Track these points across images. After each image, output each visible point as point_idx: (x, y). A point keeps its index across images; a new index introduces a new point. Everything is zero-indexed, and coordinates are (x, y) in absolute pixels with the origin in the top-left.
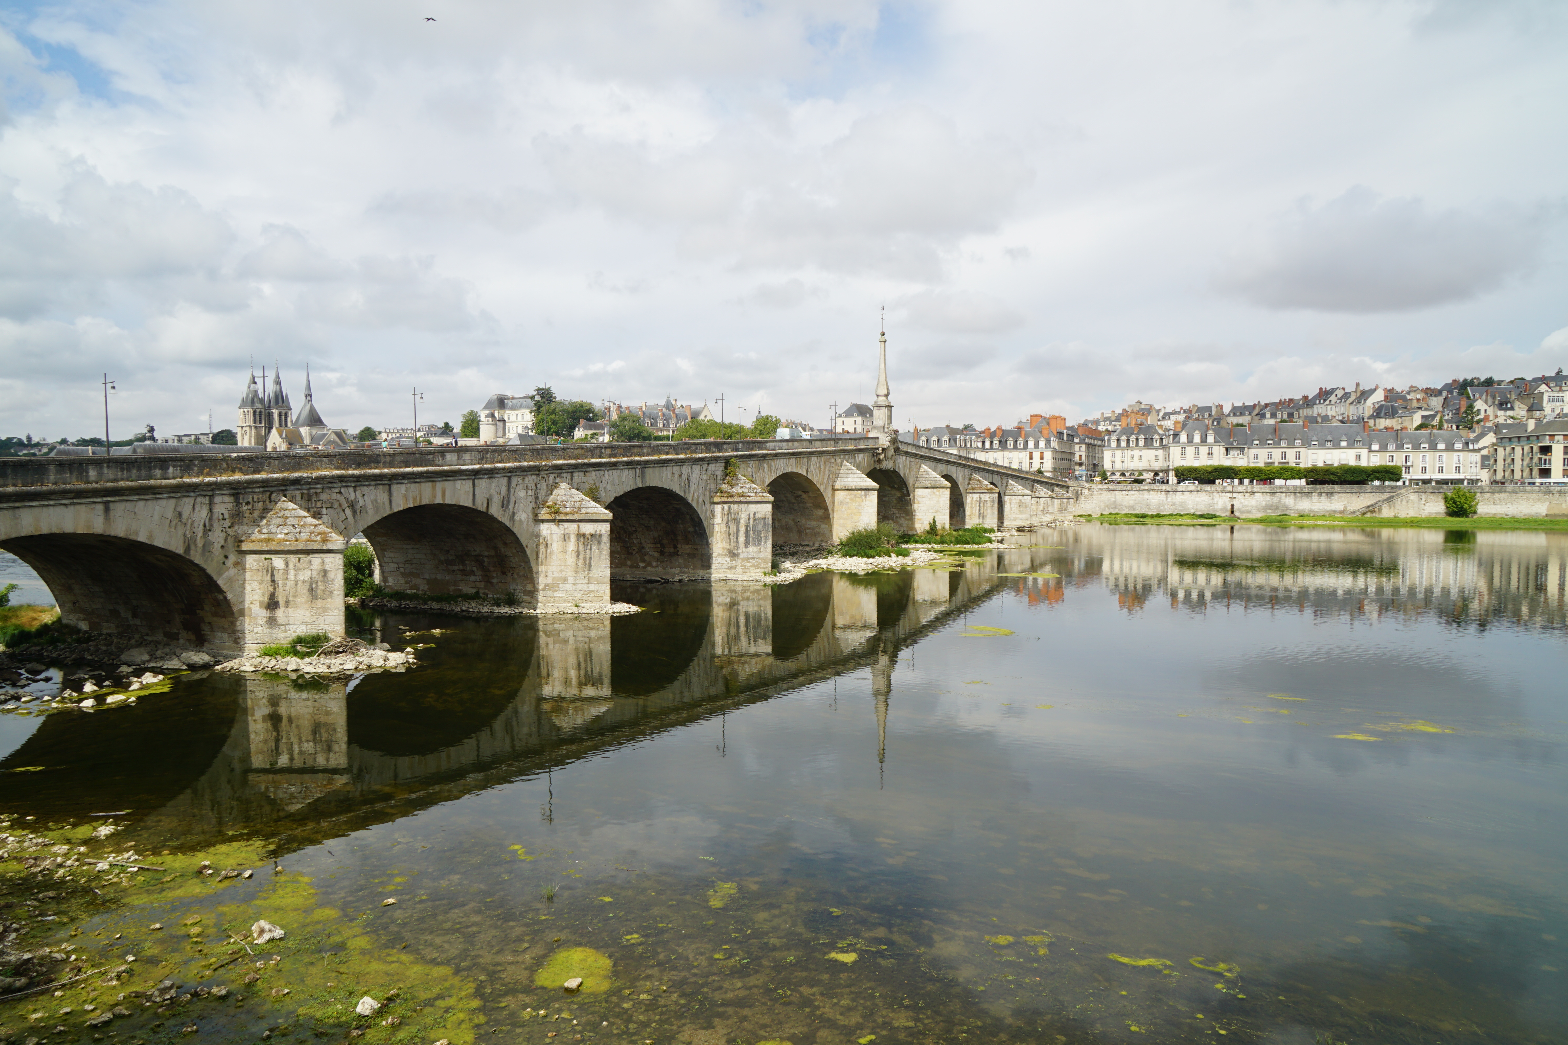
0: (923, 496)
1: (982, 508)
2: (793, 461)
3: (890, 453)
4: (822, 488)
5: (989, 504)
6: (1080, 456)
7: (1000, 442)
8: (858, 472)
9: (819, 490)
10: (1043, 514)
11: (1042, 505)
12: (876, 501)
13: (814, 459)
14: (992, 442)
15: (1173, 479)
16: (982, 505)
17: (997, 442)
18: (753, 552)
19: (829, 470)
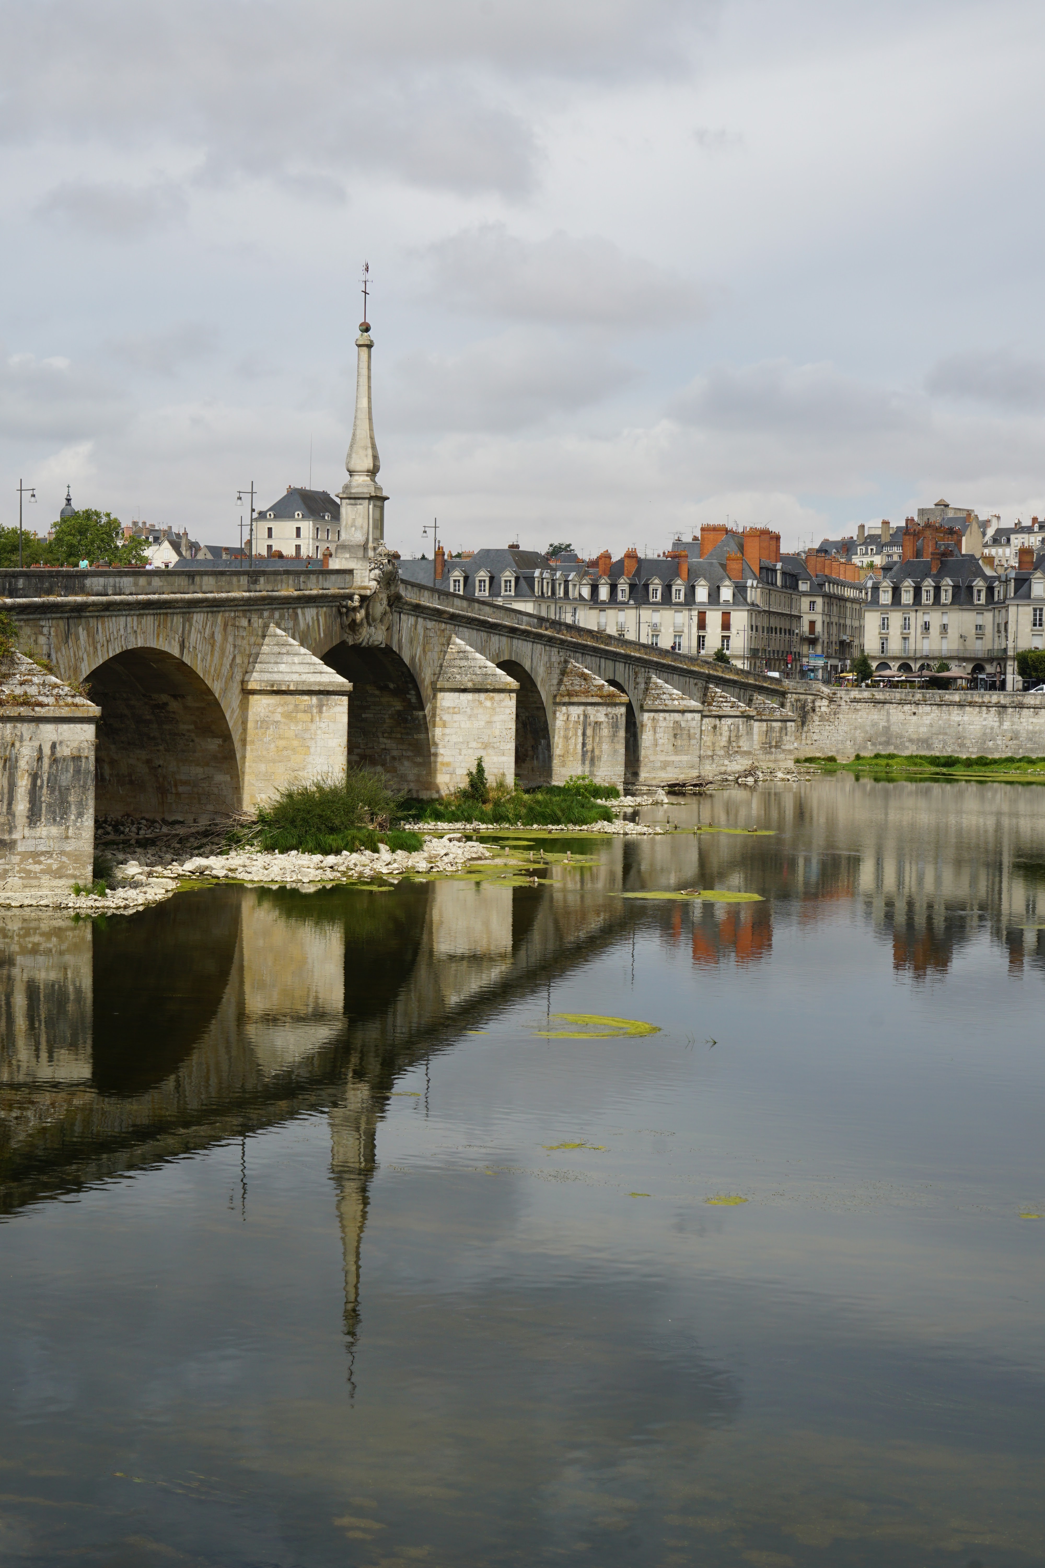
0: (455, 710)
1: (589, 741)
2: (149, 622)
3: (380, 607)
4: (216, 688)
5: (605, 732)
6: (812, 624)
7: (632, 586)
8: (303, 650)
9: (209, 692)
10: (728, 755)
11: (726, 734)
12: (345, 719)
13: (198, 618)
14: (613, 588)
15: (1013, 679)
16: (589, 732)
17: (626, 587)
18: (48, 837)
19: (235, 646)
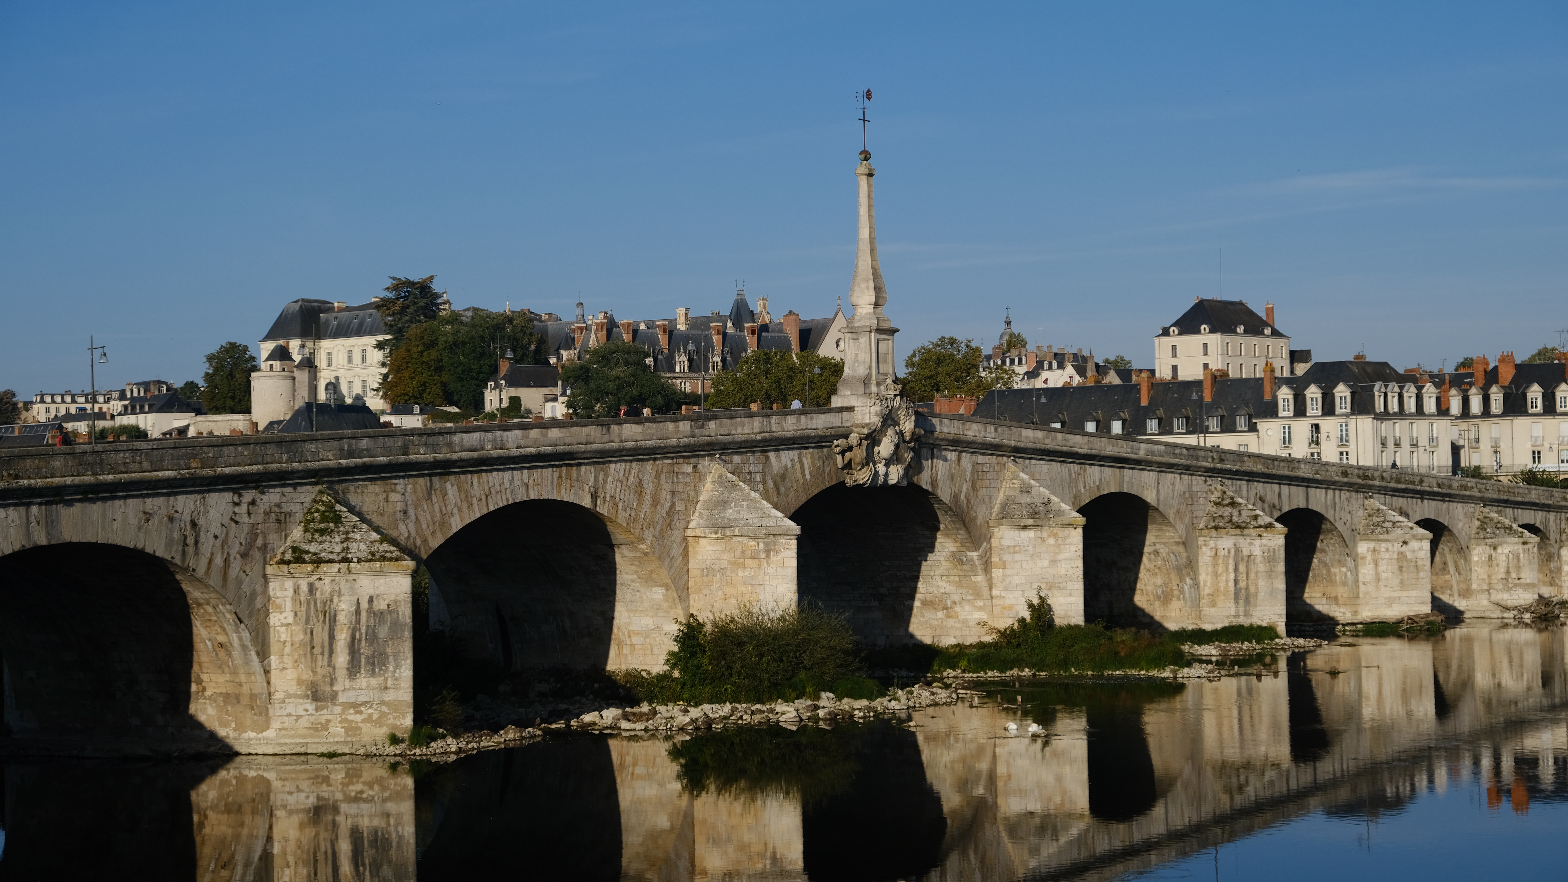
0: (1015, 550)
1: (1242, 578)
5: (1261, 567)
10: (1507, 589)
12: (793, 563)
19: (673, 493)
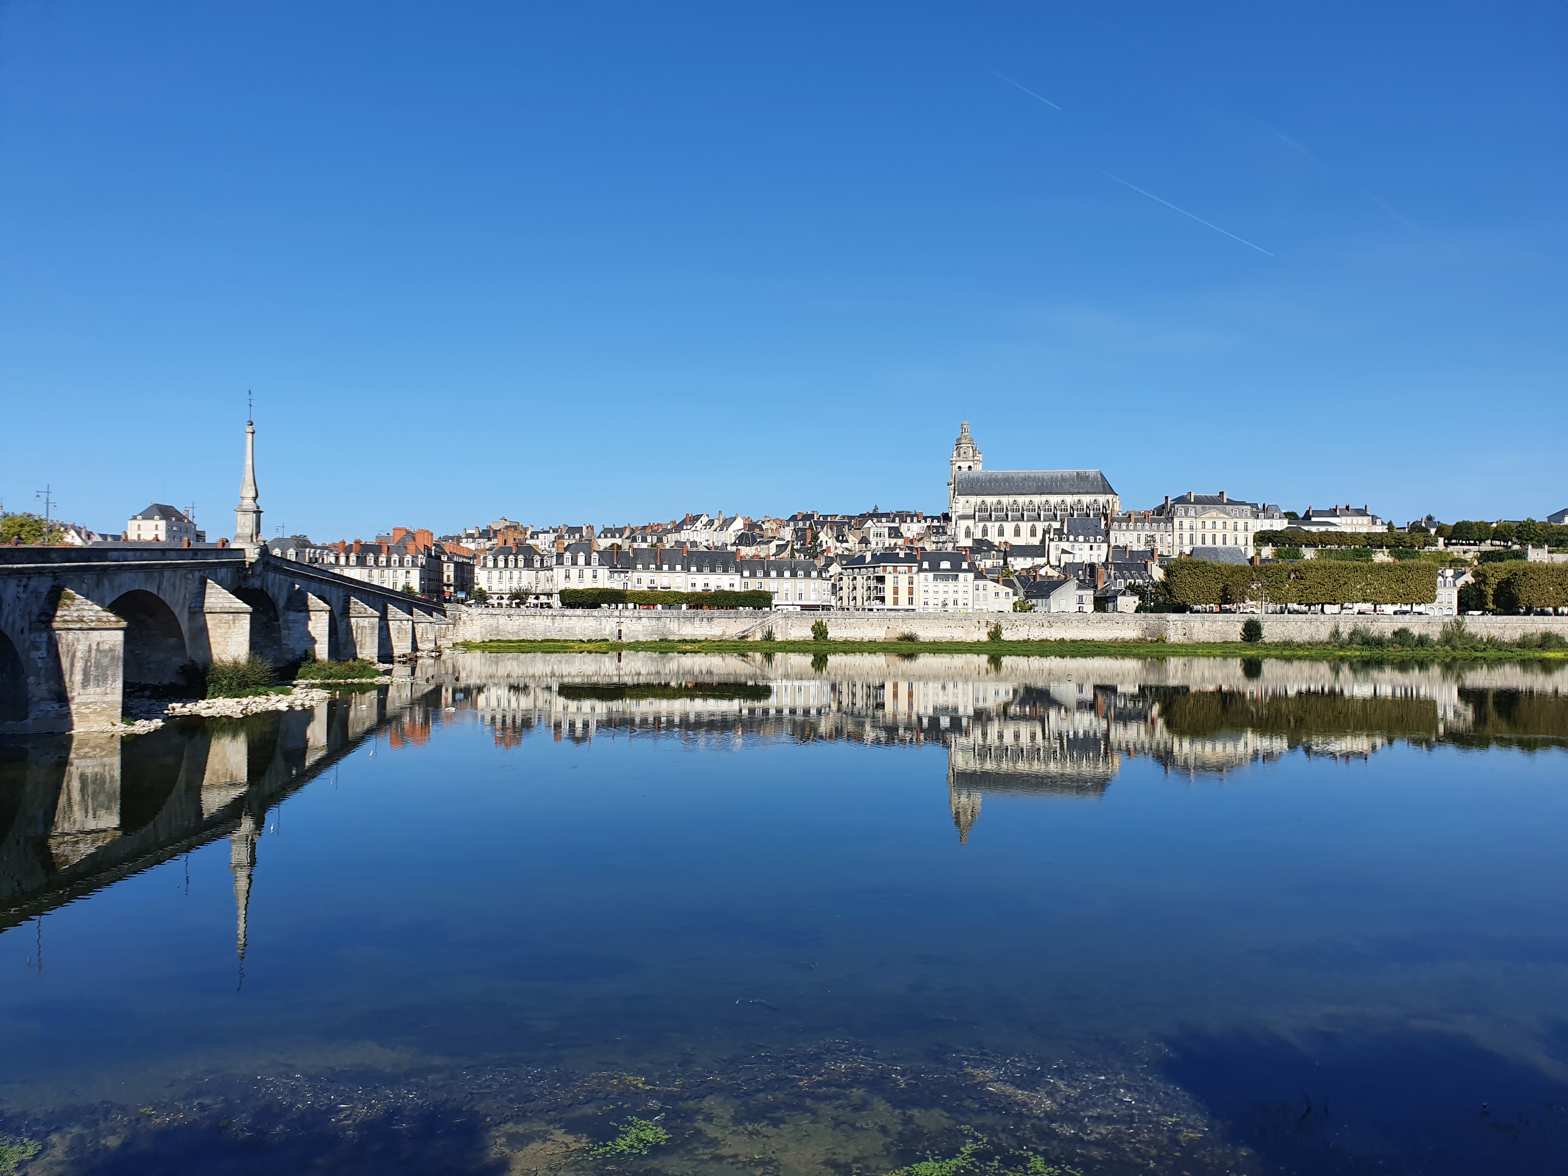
2: (141, 575)
3: (259, 569)
4: (176, 611)
6: (448, 576)
7: (358, 558)
8: (224, 591)
9: (173, 613)
13: (167, 573)
14: (348, 558)
17: (355, 558)
18: (94, 694)
